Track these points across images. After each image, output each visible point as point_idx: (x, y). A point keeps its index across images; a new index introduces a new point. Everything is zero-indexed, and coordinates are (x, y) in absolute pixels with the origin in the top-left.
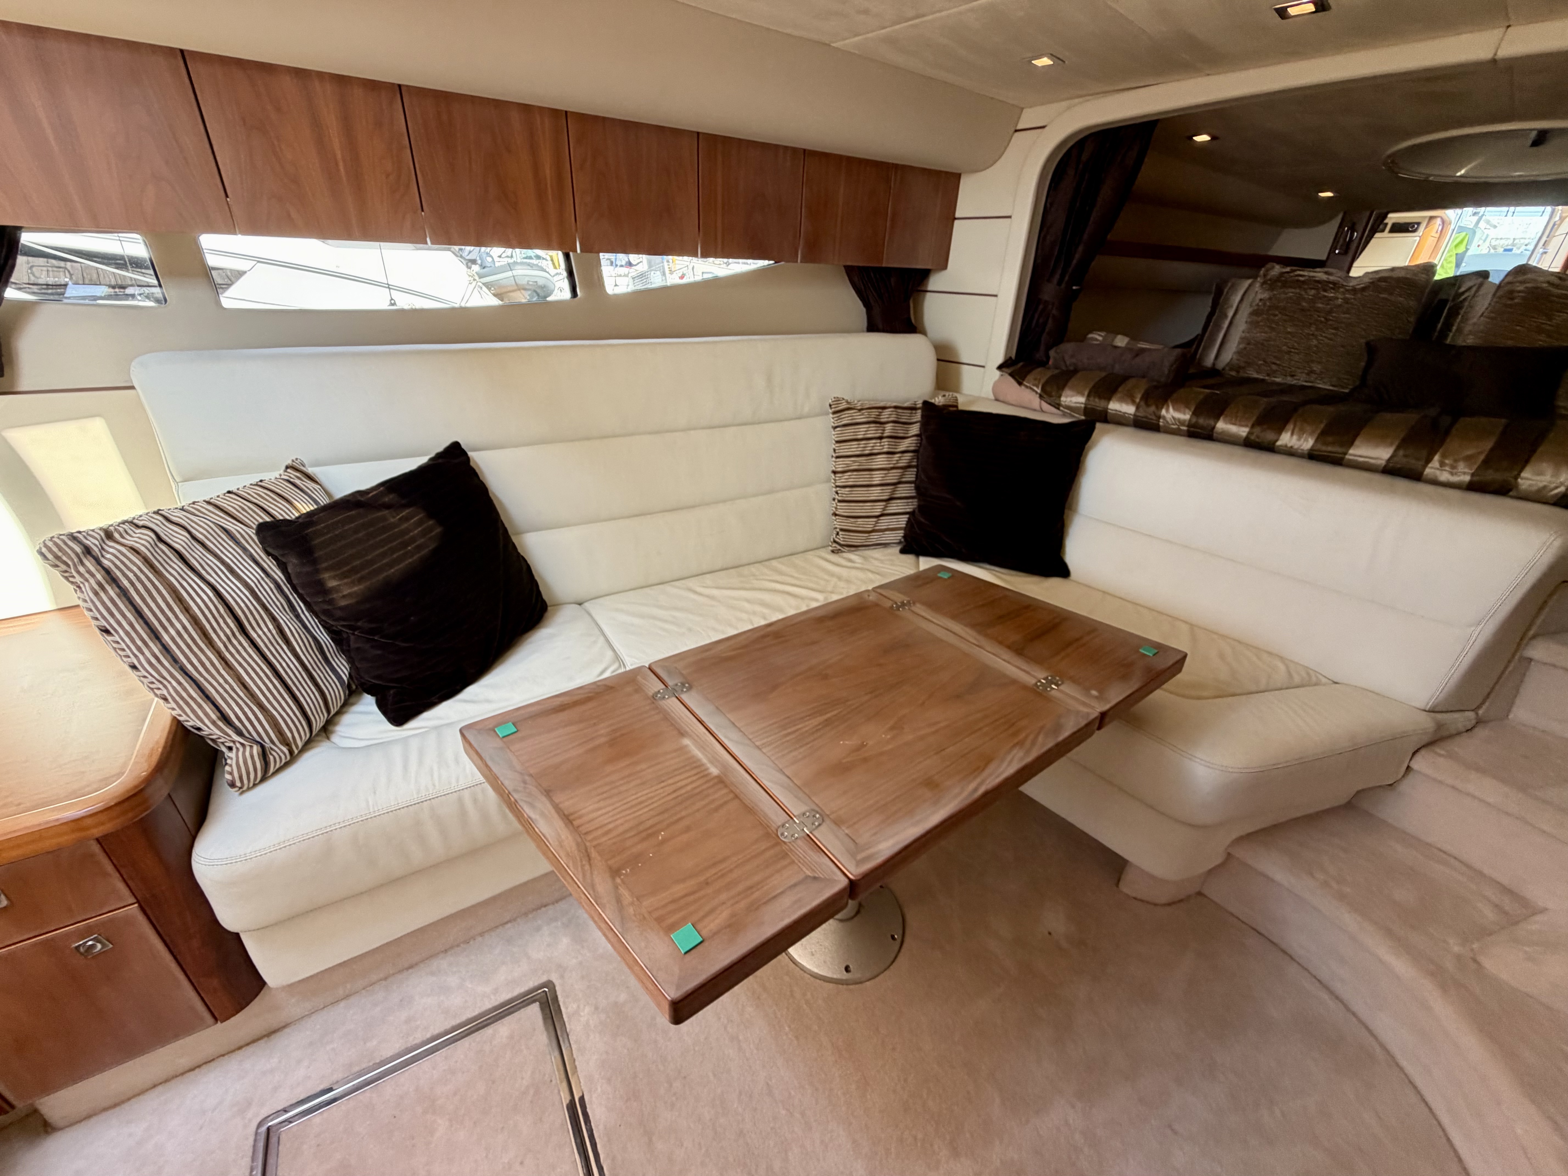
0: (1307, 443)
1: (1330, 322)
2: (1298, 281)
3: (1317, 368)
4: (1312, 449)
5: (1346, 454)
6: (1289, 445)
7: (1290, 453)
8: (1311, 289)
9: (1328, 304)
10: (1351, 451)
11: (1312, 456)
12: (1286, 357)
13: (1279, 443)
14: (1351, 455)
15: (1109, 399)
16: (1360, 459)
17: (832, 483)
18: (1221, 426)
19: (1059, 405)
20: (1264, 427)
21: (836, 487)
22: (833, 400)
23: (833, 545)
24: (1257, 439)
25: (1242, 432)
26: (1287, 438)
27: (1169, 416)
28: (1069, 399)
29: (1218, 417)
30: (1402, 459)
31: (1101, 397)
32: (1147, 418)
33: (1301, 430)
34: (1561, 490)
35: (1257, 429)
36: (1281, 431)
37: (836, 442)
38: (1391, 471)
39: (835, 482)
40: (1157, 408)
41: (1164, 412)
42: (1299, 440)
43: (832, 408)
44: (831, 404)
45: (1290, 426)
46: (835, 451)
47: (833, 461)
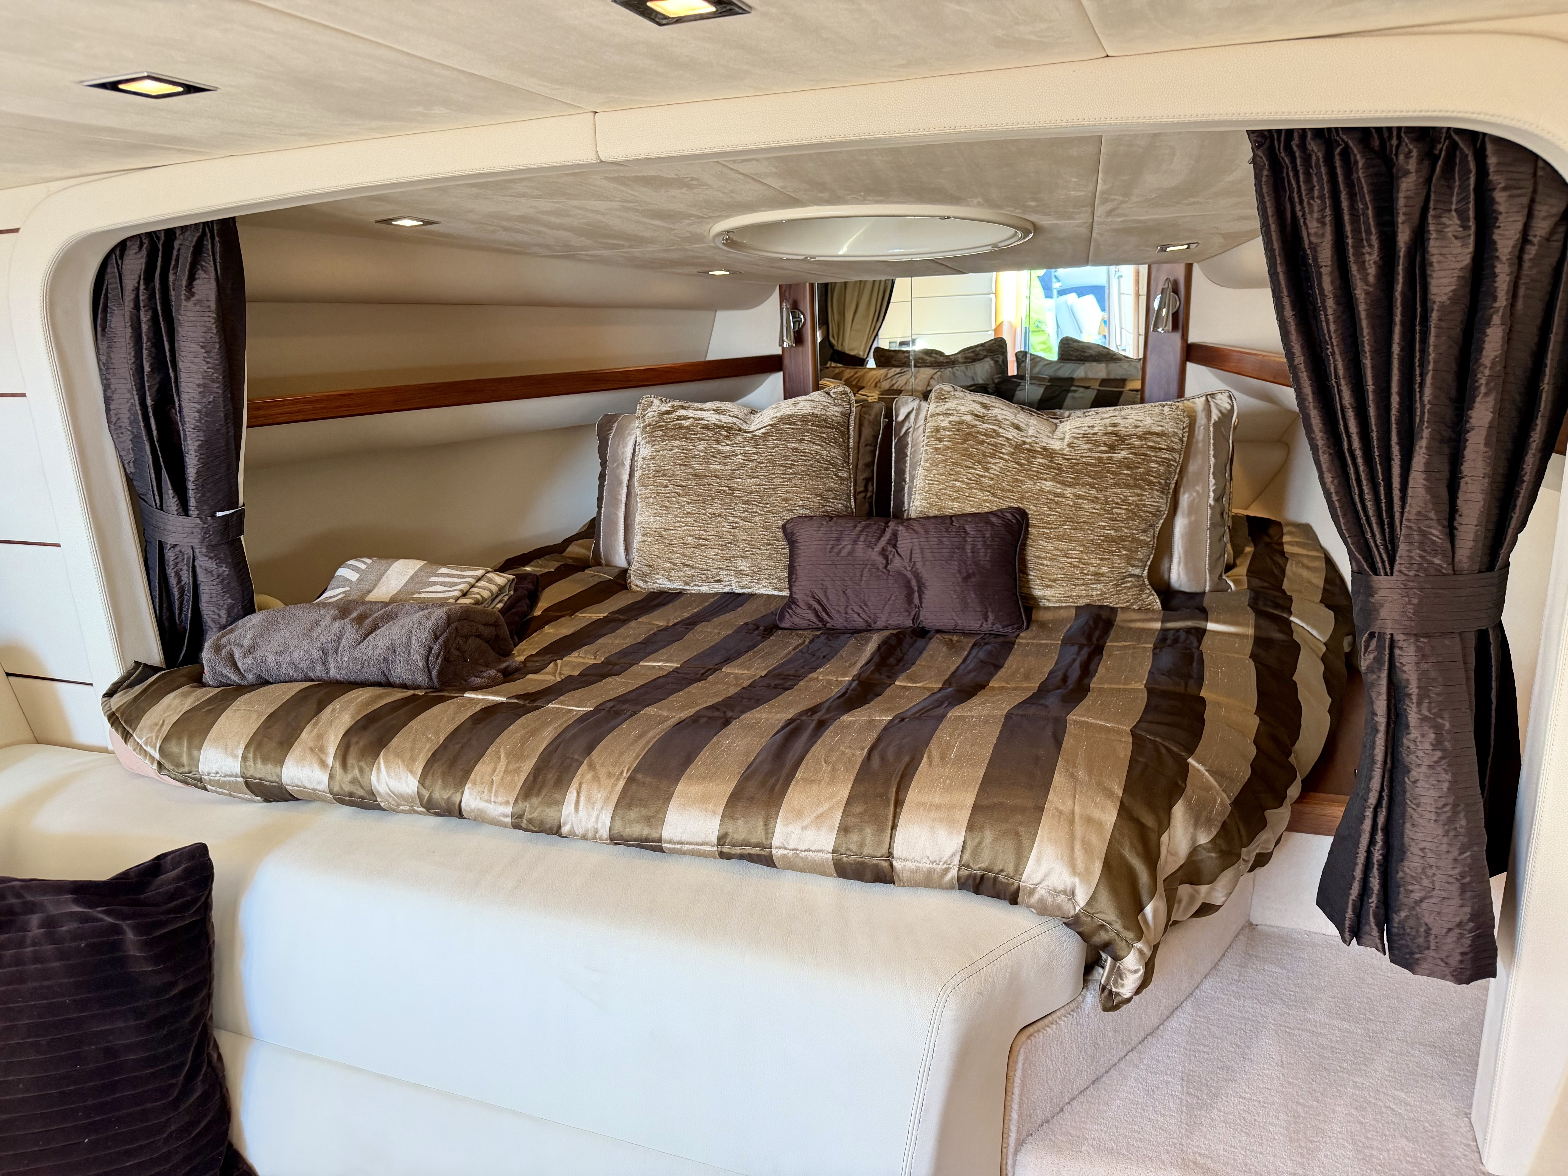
1: (737, 493)
2: (681, 427)
3: (743, 565)
7: (588, 837)
8: (700, 439)
9: (725, 464)
12: (698, 552)
13: (565, 823)
14: (670, 836)
15: (281, 763)
16: (684, 847)
18: (471, 803)
19: (201, 781)
20: (536, 801)
24: (532, 816)
25: (504, 814)
26: (572, 819)
27: (383, 791)
28: (213, 768)
29: (460, 782)
30: (736, 839)
31: (266, 759)
32: (352, 795)
33: (589, 799)
34: (954, 873)
35: (525, 806)
36: (563, 800)
38: (729, 858)
40: (361, 771)
41: (374, 782)
42: (589, 820)
45: (572, 795)
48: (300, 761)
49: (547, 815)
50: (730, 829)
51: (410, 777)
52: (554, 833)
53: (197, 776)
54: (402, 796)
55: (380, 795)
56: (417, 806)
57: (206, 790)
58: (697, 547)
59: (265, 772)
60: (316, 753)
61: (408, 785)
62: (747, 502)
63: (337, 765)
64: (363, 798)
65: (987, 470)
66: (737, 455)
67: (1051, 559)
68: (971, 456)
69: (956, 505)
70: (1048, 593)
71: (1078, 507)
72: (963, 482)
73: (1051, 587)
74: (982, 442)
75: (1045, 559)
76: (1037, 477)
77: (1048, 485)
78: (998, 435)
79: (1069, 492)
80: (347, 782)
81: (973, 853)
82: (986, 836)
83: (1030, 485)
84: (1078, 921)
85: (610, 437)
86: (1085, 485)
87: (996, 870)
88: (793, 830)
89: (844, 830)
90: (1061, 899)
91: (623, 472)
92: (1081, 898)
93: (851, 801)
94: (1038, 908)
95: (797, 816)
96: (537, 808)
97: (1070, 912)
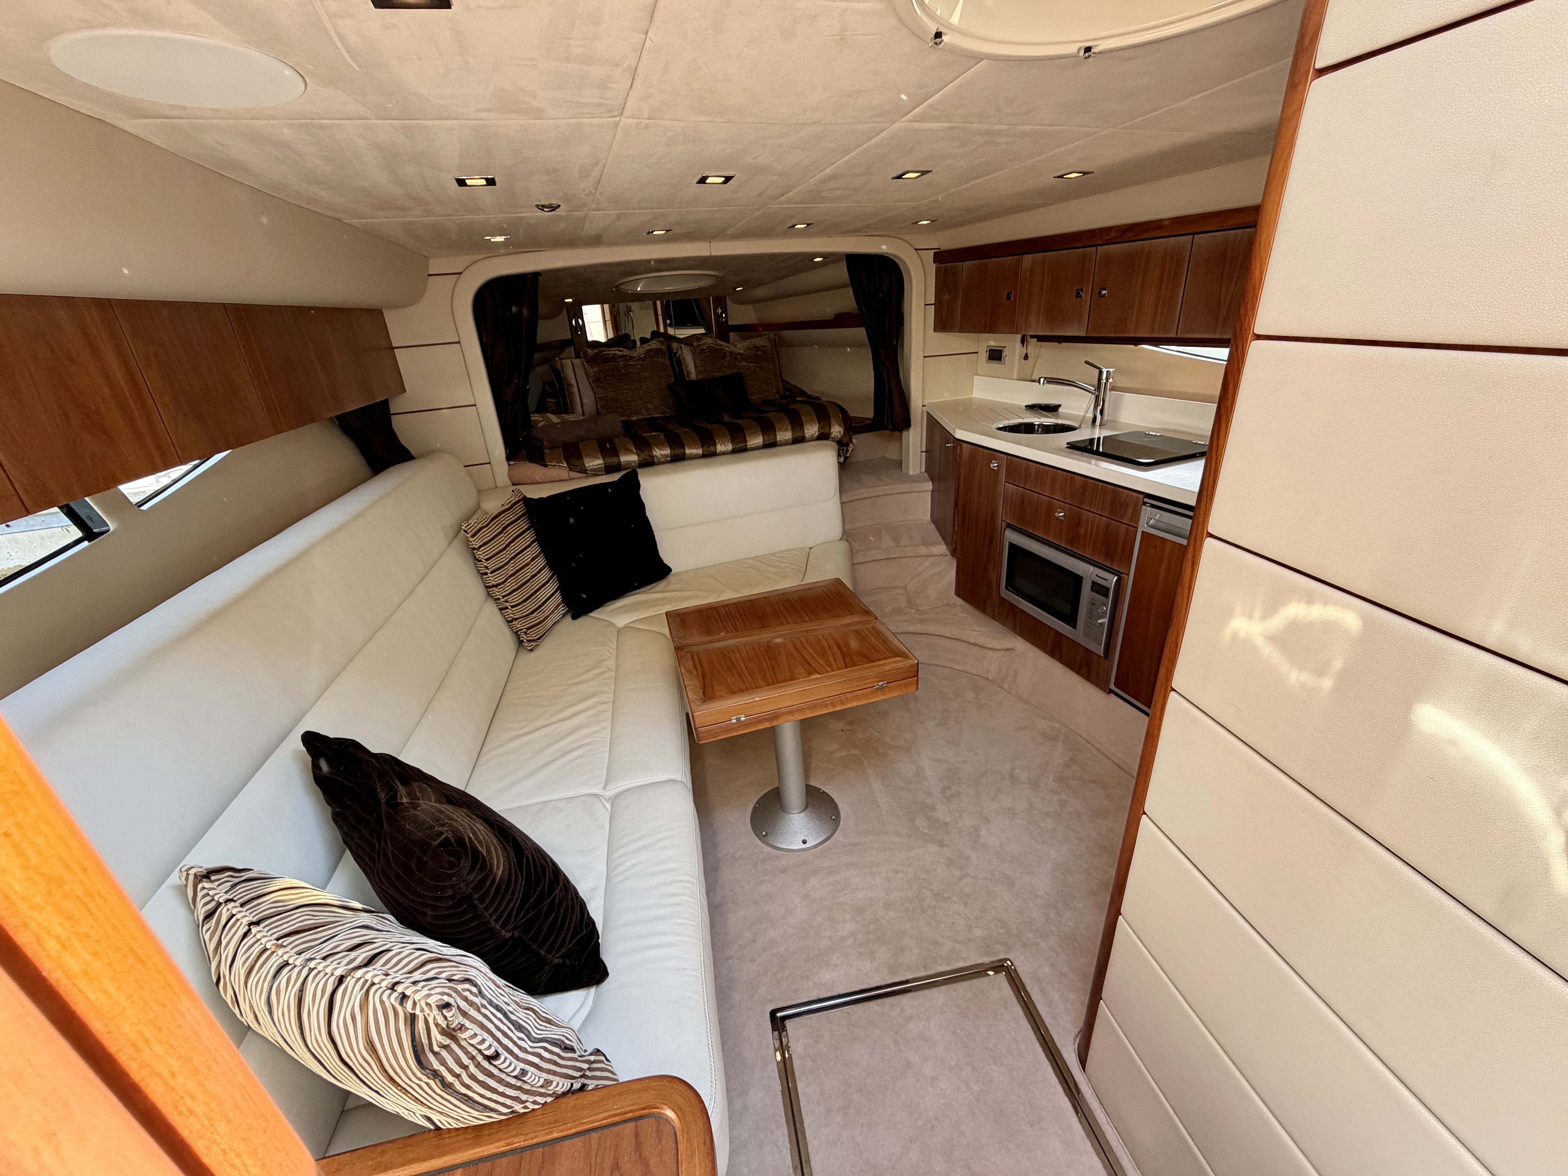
0: (729, 447)
4: (733, 449)
5: (747, 446)
6: (723, 450)
7: (724, 453)
10: (748, 444)
11: (734, 452)
13: (718, 451)
15: (618, 456)
16: (753, 446)
17: (496, 596)
18: (688, 451)
19: (586, 470)
20: (708, 445)
21: (504, 597)
22: (465, 525)
23: (526, 645)
24: (708, 451)
25: (700, 451)
26: (720, 448)
27: (658, 455)
28: (591, 464)
29: (683, 447)
30: (767, 439)
31: (612, 456)
32: (646, 459)
33: (722, 441)
34: (817, 434)
35: (705, 447)
36: (715, 445)
37: (487, 560)
38: (766, 446)
39: (499, 594)
40: (649, 451)
41: (654, 453)
42: (725, 446)
43: (468, 534)
44: (466, 529)
45: (717, 441)
46: (487, 568)
47: (488, 577)
48: (625, 454)
49: (712, 449)
50: (765, 437)
51: (666, 448)
52: (714, 454)
53: (584, 468)
54: (665, 455)
55: (656, 456)
56: (668, 457)
57: (586, 473)
58: (633, 401)
59: (614, 460)
60: (628, 451)
61: (666, 451)
62: (646, 382)
63: (639, 452)
64: (649, 460)
65: (725, 361)
66: (637, 365)
67: (752, 387)
68: (718, 357)
69: (717, 374)
70: (752, 397)
71: (755, 370)
72: (718, 366)
73: (755, 395)
74: (720, 352)
75: (750, 387)
76: (740, 362)
77: (744, 363)
78: (724, 350)
79: (751, 365)
80: (645, 455)
81: (820, 428)
82: (822, 424)
83: (738, 365)
84: (841, 438)
85: (560, 369)
86: (754, 363)
87: (826, 430)
88: (781, 433)
89: (792, 430)
90: (838, 434)
91: (573, 382)
92: (842, 432)
93: (791, 424)
94: (832, 438)
95: (780, 430)
96: (709, 447)
97: (840, 437)
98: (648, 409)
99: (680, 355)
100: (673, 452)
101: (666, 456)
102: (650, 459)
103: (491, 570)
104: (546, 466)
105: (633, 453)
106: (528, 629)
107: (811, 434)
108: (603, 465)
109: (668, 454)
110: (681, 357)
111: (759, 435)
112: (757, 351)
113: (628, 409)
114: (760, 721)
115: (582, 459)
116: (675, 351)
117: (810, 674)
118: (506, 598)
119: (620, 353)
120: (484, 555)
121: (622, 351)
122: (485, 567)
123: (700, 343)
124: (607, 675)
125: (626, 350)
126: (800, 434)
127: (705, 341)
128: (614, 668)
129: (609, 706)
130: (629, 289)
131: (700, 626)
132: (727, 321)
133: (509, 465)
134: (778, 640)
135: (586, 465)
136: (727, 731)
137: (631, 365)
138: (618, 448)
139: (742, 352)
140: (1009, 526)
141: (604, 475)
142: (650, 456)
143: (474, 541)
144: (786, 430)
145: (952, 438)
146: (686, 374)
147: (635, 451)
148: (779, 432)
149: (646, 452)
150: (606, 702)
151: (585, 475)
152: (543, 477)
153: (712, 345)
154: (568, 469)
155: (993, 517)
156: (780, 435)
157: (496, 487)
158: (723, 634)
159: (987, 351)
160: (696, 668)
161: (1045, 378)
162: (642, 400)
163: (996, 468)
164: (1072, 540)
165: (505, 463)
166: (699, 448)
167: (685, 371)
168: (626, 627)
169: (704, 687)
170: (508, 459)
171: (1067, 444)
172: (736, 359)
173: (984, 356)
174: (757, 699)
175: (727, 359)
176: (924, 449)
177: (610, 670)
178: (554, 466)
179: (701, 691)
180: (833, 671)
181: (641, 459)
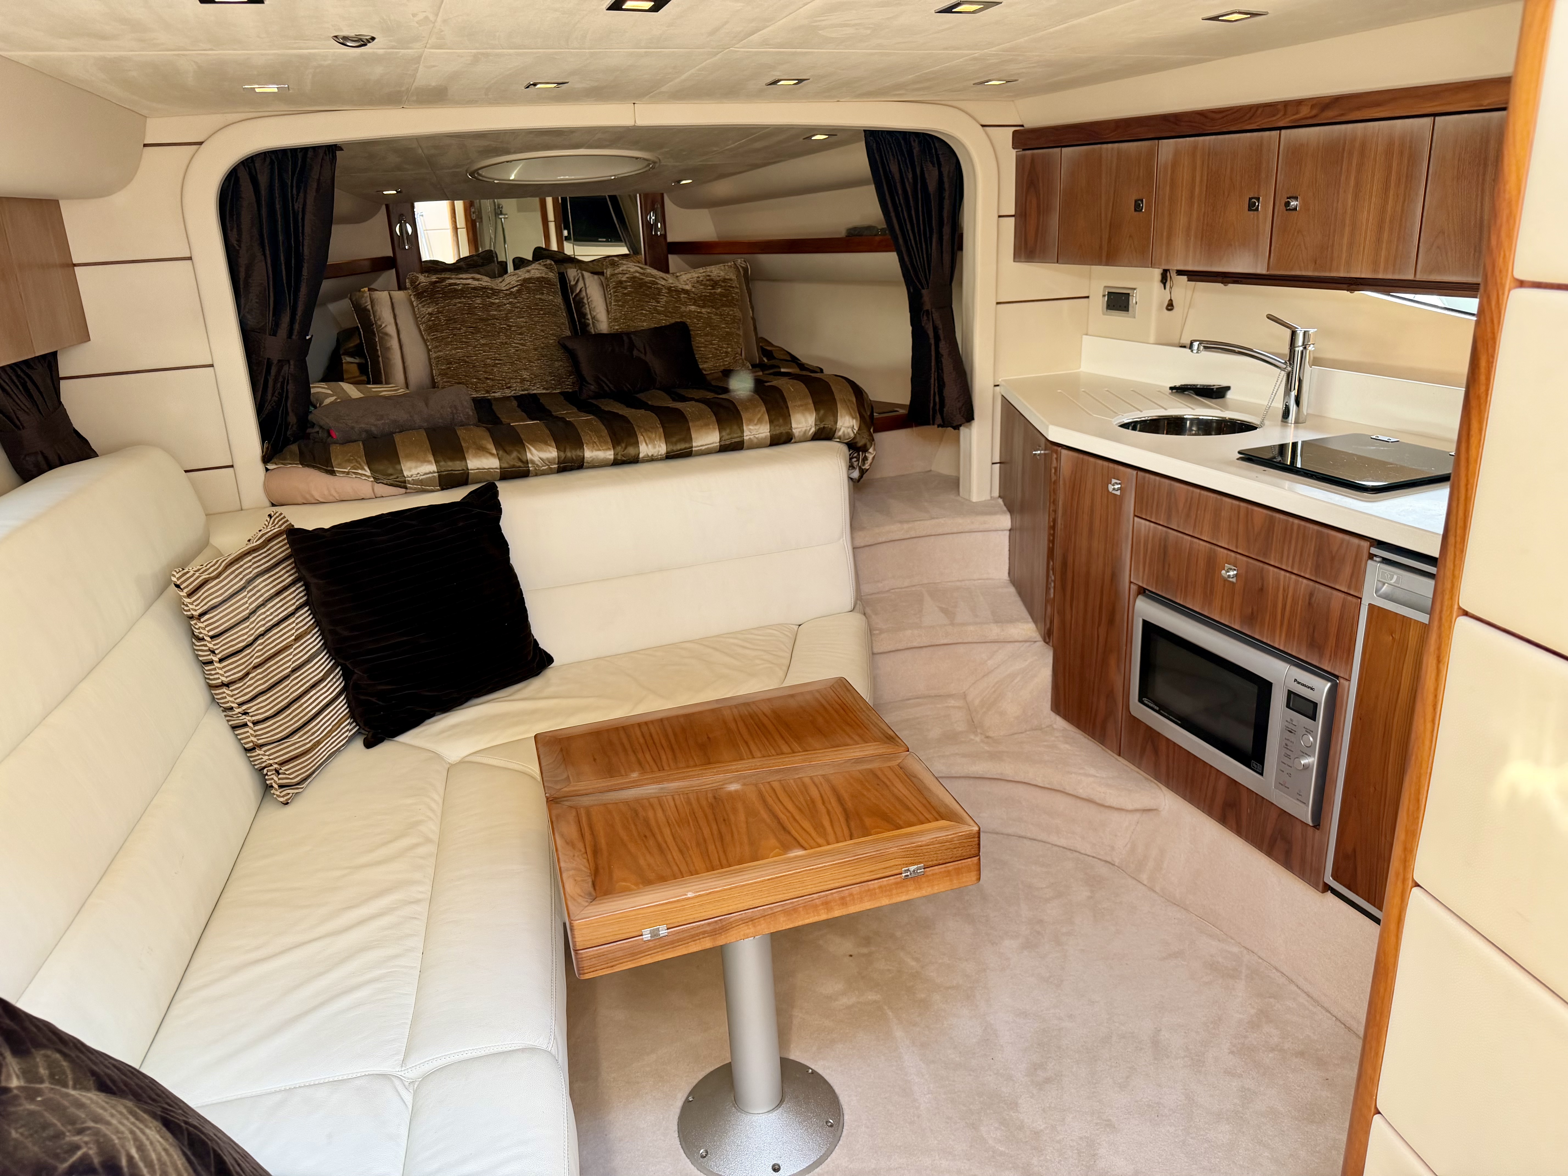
0: (661, 448)
1: (513, 329)
2: (456, 290)
3: (525, 375)
4: (667, 453)
5: (692, 447)
6: (650, 453)
7: (652, 459)
8: (475, 297)
9: (500, 311)
10: (694, 444)
11: (669, 456)
12: (495, 370)
13: (641, 455)
14: (695, 447)
15: (464, 459)
16: (703, 448)
17: (228, 702)
18: (589, 454)
19: (405, 482)
20: (623, 445)
21: (240, 705)
22: (177, 576)
23: (278, 793)
24: (623, 455)
25: (609, 455)
26: (645, 449)
27: (536, 459)
28: (414, 472)
29: (580, 445)
30: (727, 437)
31: (452, 459)
32: (514, 466)
33: (650, 438)
34: (813, 430)
35: (619, 448)
36: (636, 444)
37: (212, 637)
38: (724, 449)
39: (232, 699)
40: (519, 452)
41: (529, 456)
42: (654, 447)
43: (182, 590)
44: (178, 583)
45: (640, 438)
46: (213, 652)
47: (215, 669)
48: (476, 456)
49: (631, 451)
50: (724, 434)
51: (551, 449)
52: (635, 460)
53: (402, 479)
54: (548, 459)
55: (533, 462)
56: (555, 464)
57: (406, 488)
58: (495, 365)
59: (455, 466)
60: (482, 450)
61: (551, 452)
62: (521, 334)
63: (501, 453)
64: (520, 467)
65: (658, 302)
66: (505, 305)
67: (704, 347)
68: (647, 295)
69: (645, 324)
70: (705, 366)
71: (710, 318)
72: (647, 311)
73: (706, 362)
74: (650, 287)
75: (701, 347)
76: (685, 304)
77: (693, 308)
78: (657, 284)
79: (703, 310)
80: (512, 460)
81: (819, 420)
82: (822, 412)
83: (683, 308)
84: (854, 438)
85: (369, 307)
86: (709, 307)
87: (828, 424)
88: (751, 427)
89: (771, 422)
90: (850, 430)
91: (391, 330)
92: (856, 428)
93: (768, 411)
94: (839, 438)
95: (750, 421)
96: (626, 448)
97: (852, 435)
98: (523, 380)
99: (581, 291)
100: (562, 455)
101: (551, 461)
102: (520, 464)
103: (219, 656)
104: (332, 473)
105: (492, 454)
106: (282, 764)
107: (804, 429)
108: (436, 475)
109: (554, 459)
110: (584, 294)
111: (714, 429)
112: (713, 287)
113: (487, 379)
114: (694, 937)
115: (399, 463)
116: (573, 283)
117: (786, 848)
118: (244, 707)
119: (476, 283)
120: (207, 629)
121: (478, 280)
122: (209, 650)
123: (616, 272)
124: (421, 851)
125: (486, 278)
126: (783, 430)
127: (624, 267)
128: (435, 838)
129: (422, 908)
130: (495, 176)
131: (595, 760)
132: (664, 236)
133: (267, 470)
134: (733, 787)
135: (406, 474)
136: (634, 954)
137: (493, 303)
138: (463, 444)
139: (688, 287)
140: (1142, 591)
141: (438, 491)
142: (520, 460)
143: (192, 604)
144: (760, 421)
145: (1043, 440)
146: (591, 322)
147: (494, 452)
148: (748, 425)
149: (515, 454)
150: (417, 902)
151: (403, 490)
152: (326, 492)
153: (637, 275)
154: (372, 479)
155: (1114, 577)
156: (750, 430)
157: (242, 510)
158: (635, 775)
159: (1104, 296)
160: (582, 836)
161: (1201, 342)
162: (512, 364)
163: (1118, 493)
164: (1251, 619)
165: (260, 467)
166: (609, 449)
167: (589, 316)
168: (462, 762)
169: (596, 873)
170: (266, 459)
171: (1240, 453)
172: (679, 300)
173: (1099, 301)
174: (690, 895)
175: (663, 300)
176: (997, 459)
177: (428, 840)
178: (348, 473)
179: (590, 880)
180: (829, 844)
181: (505, 465)
